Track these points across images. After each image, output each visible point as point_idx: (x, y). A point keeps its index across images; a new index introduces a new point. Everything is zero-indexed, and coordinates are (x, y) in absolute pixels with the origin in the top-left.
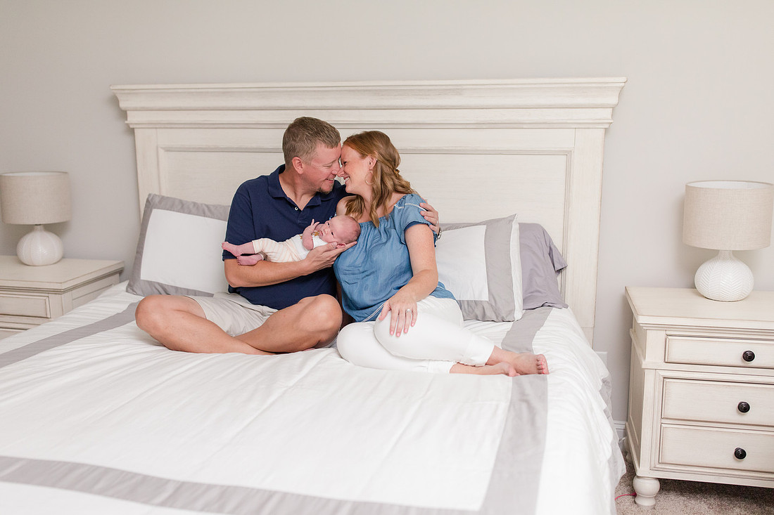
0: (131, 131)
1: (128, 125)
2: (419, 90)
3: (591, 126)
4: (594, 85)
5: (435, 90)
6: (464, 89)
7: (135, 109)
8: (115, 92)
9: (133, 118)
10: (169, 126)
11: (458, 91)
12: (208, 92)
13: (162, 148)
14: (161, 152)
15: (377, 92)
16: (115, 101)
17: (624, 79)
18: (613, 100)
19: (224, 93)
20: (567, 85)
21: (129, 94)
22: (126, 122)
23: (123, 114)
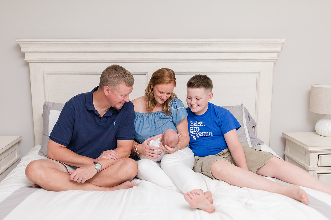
0: (27, 64)
1: (26, 61)
2: (190, 43)
3: (268, 61)
4: (272, 42)
5: (198, 43)
6: (212, 43)
7: (31, 52)
8: (18, 42)
9: (28, 57)
10: (51, 61)
11: (209, 44)
12: (76, 43)
13: (46, 73)
14: (46, 75)
15: (168, 44)
16: (18, 47)
17: (285, 40)
18: (279, 49)
19: (85, 44)
20: (260, 42)
21: (27, 43)
22: (25, 59)
23: (23, 55)
